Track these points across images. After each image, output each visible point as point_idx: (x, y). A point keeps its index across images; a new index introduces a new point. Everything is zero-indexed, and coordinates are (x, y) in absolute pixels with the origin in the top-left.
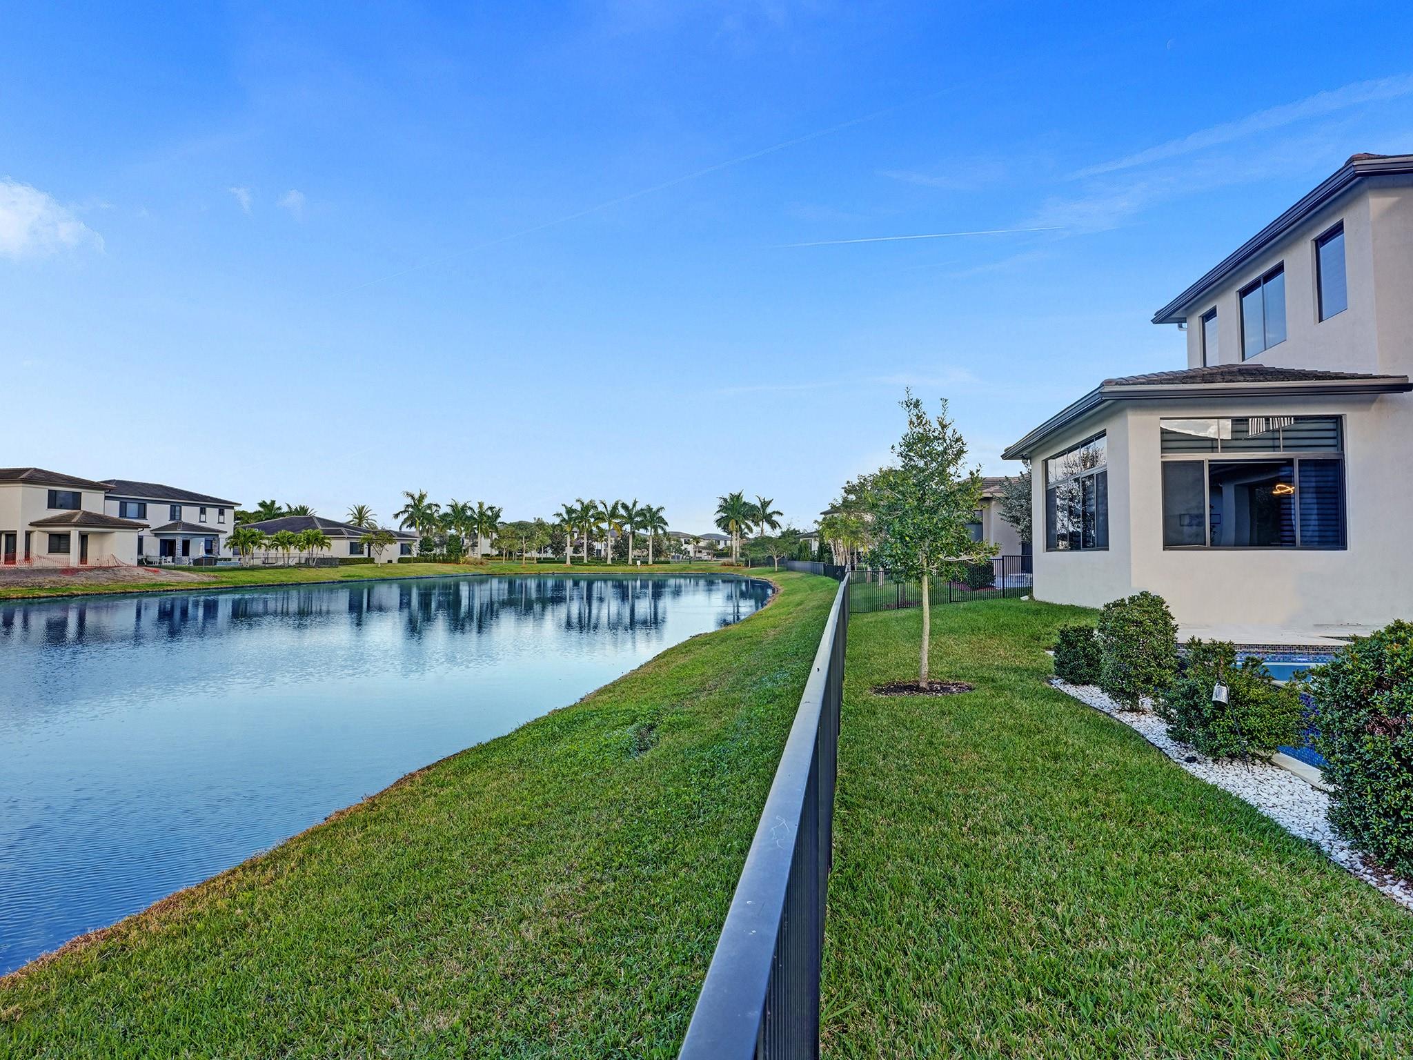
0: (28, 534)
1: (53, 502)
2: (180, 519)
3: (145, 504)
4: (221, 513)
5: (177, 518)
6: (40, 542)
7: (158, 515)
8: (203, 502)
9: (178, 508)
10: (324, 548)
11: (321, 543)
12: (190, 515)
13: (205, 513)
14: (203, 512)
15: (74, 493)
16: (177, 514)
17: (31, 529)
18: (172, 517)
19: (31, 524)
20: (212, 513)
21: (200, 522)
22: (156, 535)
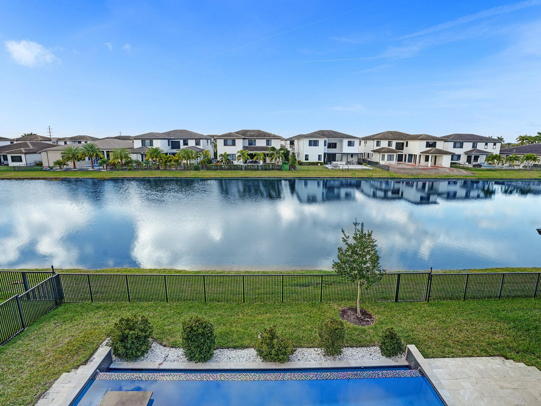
0: (420, 156)
1: (428, 145)
2: (476, 148)
3: (463, 143)
4: (495, 144)
5: (475, 147)
6: (423, 159)
7: (468, 146)
8: (486, 140)
9: (476, 144)
10: (536, 161)
11: (535, 159)
12: (481, 146)
13: (487, 145)
14: (486, 144)
15: (434, 142)
16: (475, 145)
17: (420, 154)
18: (473, 147)
19: (421, 153)
20: (491, 145)
21: (485, 148)
22: (466, 154)
